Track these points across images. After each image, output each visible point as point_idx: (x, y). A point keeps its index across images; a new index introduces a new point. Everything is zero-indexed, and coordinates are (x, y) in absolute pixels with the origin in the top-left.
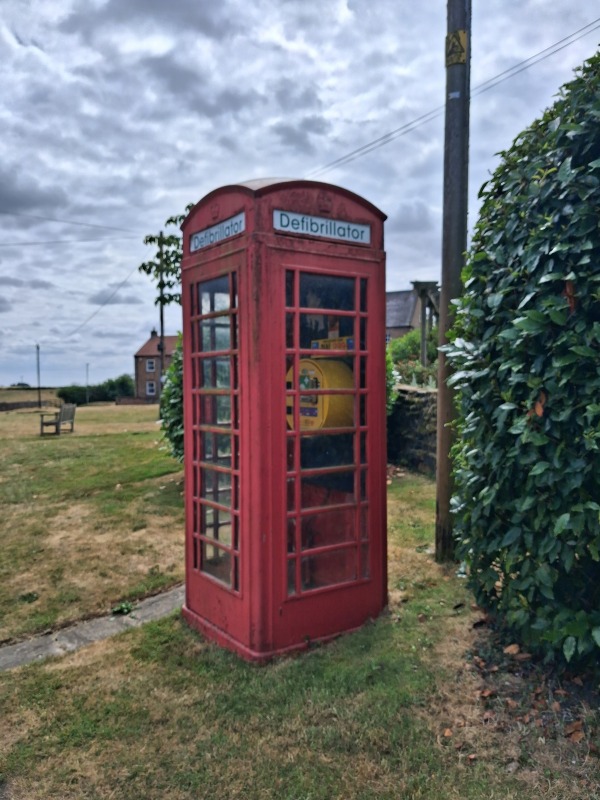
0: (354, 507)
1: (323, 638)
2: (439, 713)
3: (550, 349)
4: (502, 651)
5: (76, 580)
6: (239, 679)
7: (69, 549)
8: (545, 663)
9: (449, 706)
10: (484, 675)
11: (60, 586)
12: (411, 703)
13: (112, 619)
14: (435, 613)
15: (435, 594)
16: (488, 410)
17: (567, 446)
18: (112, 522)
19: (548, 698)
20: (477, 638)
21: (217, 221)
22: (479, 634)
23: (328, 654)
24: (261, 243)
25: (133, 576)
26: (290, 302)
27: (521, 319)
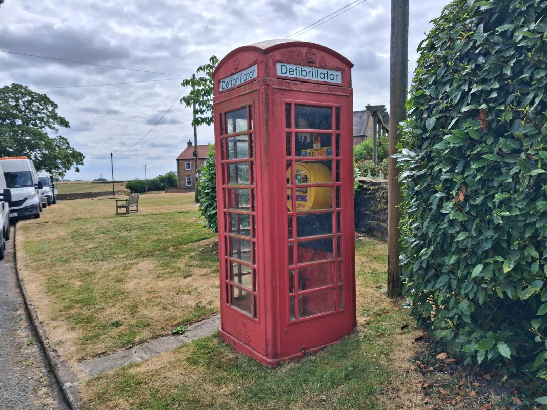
0: (333, 262)
1: (314, 349)
2: (394, 398)
3: (469, 156)
4: (435, 357)
5: (146, 312)
6: (259, 377)
7: (141, 292)
8: (465, 365)
9: (400, 394)
10: (424, 374)
11: (136, 317)
12: (374, 392)
13: (172, 338)
14: (389, 332)
15: (388, 319)
16: (425, 197)
17: (481, 221)
18: (169, 272)
19: (467, 388)
20: (418, 349)
21: (238, 70)
22: (419, 346)
23: (318, 360)
24: (268, 85)
25: (185, 309)
26: (288, 125)
27: (449, 135)
